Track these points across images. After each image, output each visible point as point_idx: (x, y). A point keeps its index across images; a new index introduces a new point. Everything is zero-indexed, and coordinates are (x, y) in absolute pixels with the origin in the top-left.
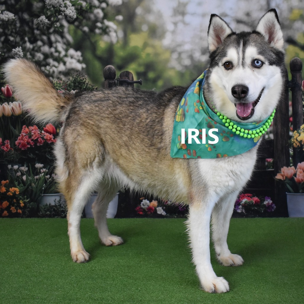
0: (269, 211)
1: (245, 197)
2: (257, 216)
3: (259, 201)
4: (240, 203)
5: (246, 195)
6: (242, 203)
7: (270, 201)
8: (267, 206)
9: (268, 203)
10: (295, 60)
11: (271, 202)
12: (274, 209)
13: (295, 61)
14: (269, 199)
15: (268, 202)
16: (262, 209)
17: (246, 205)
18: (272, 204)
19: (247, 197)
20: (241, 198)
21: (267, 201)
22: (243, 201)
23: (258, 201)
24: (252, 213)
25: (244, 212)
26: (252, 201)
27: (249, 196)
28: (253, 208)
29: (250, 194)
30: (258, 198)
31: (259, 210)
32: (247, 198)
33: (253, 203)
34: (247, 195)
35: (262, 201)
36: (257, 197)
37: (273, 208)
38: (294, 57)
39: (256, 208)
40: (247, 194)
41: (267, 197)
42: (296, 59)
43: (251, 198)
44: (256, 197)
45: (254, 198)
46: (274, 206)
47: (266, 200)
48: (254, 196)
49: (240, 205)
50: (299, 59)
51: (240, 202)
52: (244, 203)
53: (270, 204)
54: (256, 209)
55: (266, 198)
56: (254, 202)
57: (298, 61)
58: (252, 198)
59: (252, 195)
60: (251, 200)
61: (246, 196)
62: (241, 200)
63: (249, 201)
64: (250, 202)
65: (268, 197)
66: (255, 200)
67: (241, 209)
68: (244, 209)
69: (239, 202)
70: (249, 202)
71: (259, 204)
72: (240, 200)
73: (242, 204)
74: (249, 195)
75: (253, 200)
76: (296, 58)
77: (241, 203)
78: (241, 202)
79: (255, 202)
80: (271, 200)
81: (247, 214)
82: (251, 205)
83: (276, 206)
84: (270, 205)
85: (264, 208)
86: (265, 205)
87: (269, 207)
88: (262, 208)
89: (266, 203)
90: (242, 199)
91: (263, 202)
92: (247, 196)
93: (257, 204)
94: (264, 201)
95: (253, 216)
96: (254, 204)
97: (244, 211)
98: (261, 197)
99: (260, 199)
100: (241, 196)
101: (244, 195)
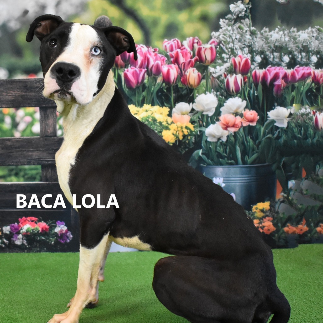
0: (62, 242)
1: (27, 222)
2: (45, 249)
3: (48, 227)
5: (29, 219)
7: (63, 227)
8: (59, 235)
9: (61, 231)
10: (102, 19)
11: (65, 228)
12: (69, 240)
13: (102, 21)
14: (63, 224)
15: (61, 229)
16: (52, 239)
17: (29, 234)
18: (66, 232)
19: (30, 222)
20: (22, 223)
21: (60, 227)
22: (24, 228)
23: (46, 229)
24: (38, 245)
25: (26, 245)
26: (37, 229)
27: (32, 221)
28: (38, 238)
29: (35, 217)
30: (47, 224)
31: (48, 240)
32: (30, 224)
33: (39, 231)
34: (31, 220)
35: (52, 227)
36: (45, 221)
37: (68, 237)
38: (100, 15)
39: (43, 238)
40: (31, 218)
41: (59, 221)
42: (104, 19)
43: (36, 223)
44: (43, 222)
45: (40, 223)
46: (69, 235)
47: (57, 225)
48: (40, 221)
49: (20, 233)
50: (107, 19)
51: (20, 229)
52: (26, 230)
53: (64, 232)
54: (43, 240)
55: (57, 223)
56: (40, 229)
57: (106, 20)
58: (38, 224)
59: (37, 219)
60: (36, 226)
61: (29, 221)
62: (22, 226)
63: (33, 228)
64: (34, 229)
65: (61, 221)
66: (42, 227)
67: (21, 240)
68: (25, 239)
69: (18, 229)
70: (33, 230)
71: (48, 232)
73: (23, 232)
74: (34, 218)
75: (39, 227)
76: (103, 16)
77: (21, 231)
78: (22, 229)
79: (42, 229)
80: (66, 225)
81: (30, 246)
82: (36, 233)
83: (72, 235)
84: (63, 234)
85: (55, 238)
86: (56, 233)
87: (63, 236)
88: (53, 237)
89: (57, 230)
90: (23, 225)
91: (54, 229)
92: (29, 220)
93: (44, 232)
94: (55, 227)
95: (39, 249)
96: (40, 232)
97: (25, 242)
98: (51, 222)
99: (49, 225)
100: (21, 221)
101: (26, 219)
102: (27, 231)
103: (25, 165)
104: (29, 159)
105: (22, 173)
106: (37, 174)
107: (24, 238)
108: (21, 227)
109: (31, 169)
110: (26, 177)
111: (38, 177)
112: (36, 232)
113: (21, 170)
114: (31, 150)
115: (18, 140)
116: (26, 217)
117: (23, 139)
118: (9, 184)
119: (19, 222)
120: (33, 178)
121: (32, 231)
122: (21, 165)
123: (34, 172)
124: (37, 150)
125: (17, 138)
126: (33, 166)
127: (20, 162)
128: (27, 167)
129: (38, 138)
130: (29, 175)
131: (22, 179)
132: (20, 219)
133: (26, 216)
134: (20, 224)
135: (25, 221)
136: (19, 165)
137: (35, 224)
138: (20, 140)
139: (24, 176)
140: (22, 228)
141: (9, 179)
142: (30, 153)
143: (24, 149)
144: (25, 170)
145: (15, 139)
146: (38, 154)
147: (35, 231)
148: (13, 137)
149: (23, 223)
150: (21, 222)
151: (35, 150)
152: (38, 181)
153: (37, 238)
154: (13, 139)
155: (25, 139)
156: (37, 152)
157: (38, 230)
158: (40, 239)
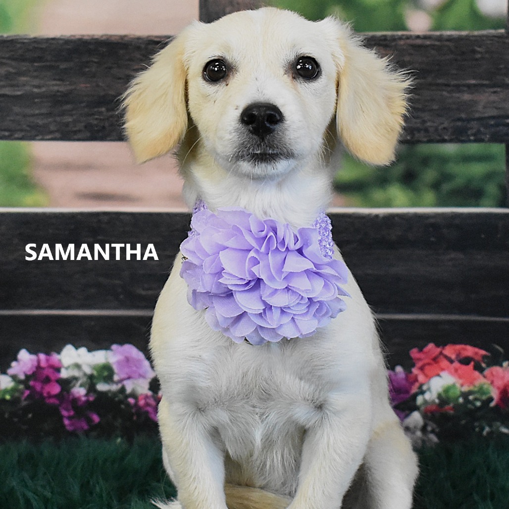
1: (444, 363)
4: (415, 397)
5: (450, 351)
6: (427, 396)
17: (449, 409)
19: (456, 364)
20: (422, 369)
22: (429, 389)
26: (481, 391)
27: (465, 361)
28: (487, 430)
29: (475, 346)
32: (455, 372)
33: (491, 399)
34: (458, 355)
39: (504, 429)
40: (458, 347)
43: (479, 368)
44: (506, 363)
45: (496, 369)
48: (495, 360)
49: (416, 408)
51: (414, 390)
52: (439, 396)
54: (502, 436)
56: (495, 394)
58: (486, 372)
59: (483, 352)
60: (481, 381)
61: (451, 361)
62: (421, 378)
63: (465, 389)
64: (470, 393)
66: (500, 383)
67: (419, 434)
68: (433, 432)
69: (407, 392)
70: (465, 395)
72: (416, 380)
73: (426, 402)
74: (470, 351)
75: (492, 383)
77: (420, 400)
78: (423, 393)
79: (504, 393)
82: (479, 409)
90: (428, 377)
92: (453, 357)
96: (492, 404)
100: (419, 359)
101: (441, 353)
102: (444, 399)
103: (444, 141)
104: (460, 119)
105: (430, 175)
106: (489, 176)
107: (429, 428)
108: (417, 385)
109: (467, 159)
110: (446, 187)
111: (492, 189)
112: (478, 404)
113: (426, 161)
114: (473, 82)
115: (419, 42)
116: (437, 345)
117: (440, 38)
118: (377, 216)
119: (413, 365)
120: (472, 194)
121: (461, 400)
122: (430, 141)
123: (477, 169)
124: (494, 86)
125: (418, 37)
126: (473, 148)
127: (426, 130)
128: (450, 149)
129: (500, 37)
130: (459, 182)
131: (429, 196)
132: (414, 353)
133: (441, 342)
134: (415, 371)
135: (435, 360)
136: (419, 142)
137: (477, 373)
138: (428, 42)
139: (436, 186)
140: (425, 388)
141: (378, 195)
142: (466, 97)
143: (440, 81)
144: (444, 160)
145: (408, 37)
146: (493, 98)
147: (476, 399)
148: (400, 33)
149: (427, 367)
150: (419, 364)
151: (485, 82)
152: (491, 206)
153: (482, 429)
154: (401, 38)
155: (450, 39)
156: (495, 92)
157: (484, 398)
158: (490, 434)
